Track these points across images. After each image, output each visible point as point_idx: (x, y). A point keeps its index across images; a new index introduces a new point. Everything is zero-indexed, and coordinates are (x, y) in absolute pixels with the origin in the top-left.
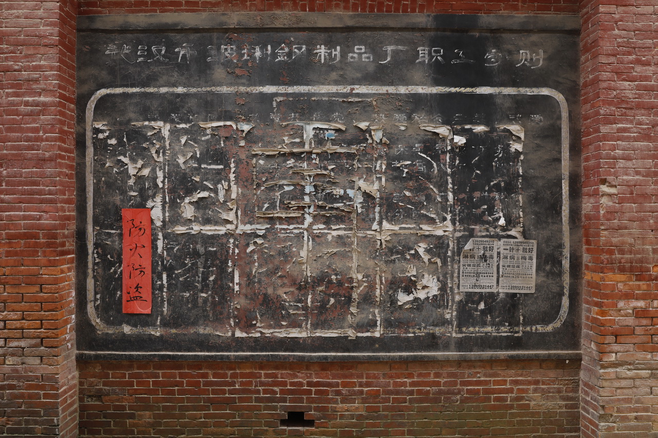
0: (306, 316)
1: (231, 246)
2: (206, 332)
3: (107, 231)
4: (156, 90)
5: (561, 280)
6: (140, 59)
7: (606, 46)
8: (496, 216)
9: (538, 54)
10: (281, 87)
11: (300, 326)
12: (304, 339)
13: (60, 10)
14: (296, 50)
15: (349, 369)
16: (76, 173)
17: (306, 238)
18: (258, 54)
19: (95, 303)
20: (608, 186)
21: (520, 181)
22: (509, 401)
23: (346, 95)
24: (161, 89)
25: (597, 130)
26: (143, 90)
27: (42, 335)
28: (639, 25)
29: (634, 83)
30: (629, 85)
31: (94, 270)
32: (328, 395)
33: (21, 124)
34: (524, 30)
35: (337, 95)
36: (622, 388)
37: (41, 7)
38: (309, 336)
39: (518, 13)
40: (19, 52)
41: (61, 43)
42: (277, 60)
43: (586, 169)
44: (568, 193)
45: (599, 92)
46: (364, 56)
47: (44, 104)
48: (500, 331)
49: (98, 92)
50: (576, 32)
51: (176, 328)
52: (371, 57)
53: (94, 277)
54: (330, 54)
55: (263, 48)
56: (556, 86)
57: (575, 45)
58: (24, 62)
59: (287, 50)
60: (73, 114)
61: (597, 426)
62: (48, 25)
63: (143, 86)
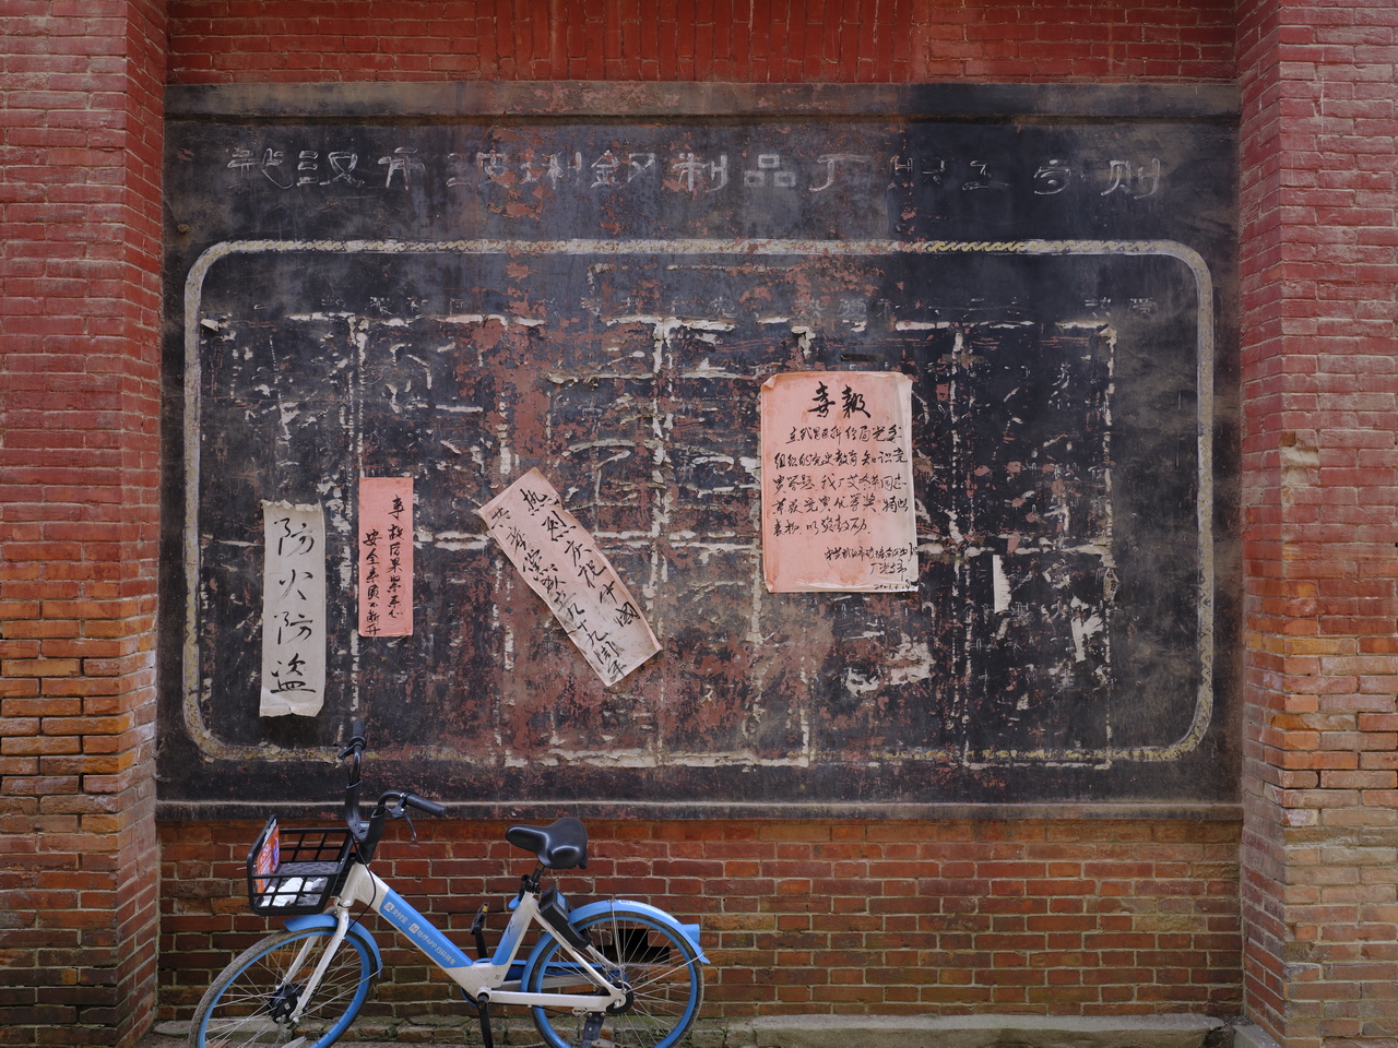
0: (653, 723)
1: (498, 574)
2: (442, 757)
3: (229, 543)
4: (337, 245)
5: (1196, 649)
6: (304, 180)
7: (1294, 151)
8: (1054, 513)
9: (1148, 168)
10: (603, 243)
11: (642, 744)
12: (650, 772)
13: (129, 73)
14: (634, 163)
15: (744, 837)
16: (163, 421)
17: (655, 560)
18: (555, 170)
19: (200, 697)
20: (1299, 449)
21: (1107, 439)
22: (1085, 908)
23: (740, 260)
24: (349, 243)
25: (1276, 330)
26: (309, 246)
27: (82, 769)
28: (1363, 105)
29: (1354, 228)
30: (1344, 232)
31: (199, 626)
32: (699, 893)
33: (42, 314)
34: (1119, 117)
35: (721, 258)
36: (1334, 886)
37: (87, 66)
38: (660, 764)
39: (1108, 81)
40: (37, 160)
41: (132, 143)
42: (595, 185)
43: (1252, 412)
44: (1210, 464)
45: (1279, 248)
46: (777, 175)
47: (94, 273)
48: (1063, 758)
49: (212, 249)
50: (1231, 120)
51: (376, 749)
52: (794, 178)
53: (200, 641)
54: (707, 172)
55: (567, 158)
56: (1187, 237)
57: (1228, 147)
58: (49, 181)
59: (615, 163)
60: (156, 294)
61: (1280, 969)
62: (102, 104)
63: (310, 238)
